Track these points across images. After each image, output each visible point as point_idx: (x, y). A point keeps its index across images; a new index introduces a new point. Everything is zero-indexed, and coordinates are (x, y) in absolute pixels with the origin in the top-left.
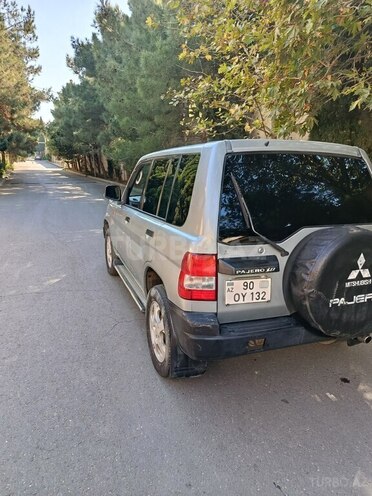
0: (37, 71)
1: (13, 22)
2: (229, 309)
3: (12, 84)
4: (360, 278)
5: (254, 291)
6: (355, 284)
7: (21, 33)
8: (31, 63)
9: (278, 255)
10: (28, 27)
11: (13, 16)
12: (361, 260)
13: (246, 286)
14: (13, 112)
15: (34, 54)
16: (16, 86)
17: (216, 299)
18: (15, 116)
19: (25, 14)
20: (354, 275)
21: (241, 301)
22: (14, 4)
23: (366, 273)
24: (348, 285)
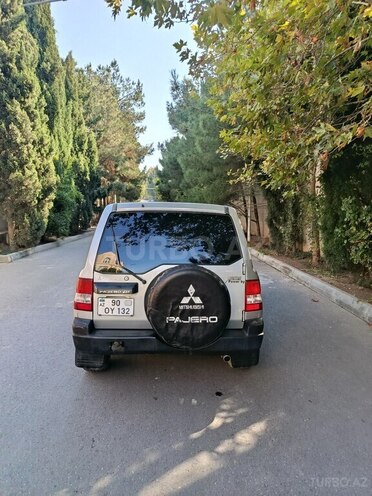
0: (142, 130)
1: (125, 94)
2: (101, 318)
3: (117, 143)
4: (191, 302)
5: (121, 307)
6: (188, 307)
7: (132, 102)
8: (138, 124)
9: (140, 283)
10: (138, 96)
11: (127, 89)
12: (191, 290)
13: (114, 303)
14: (116, 166)
15: (141, 117)
16: (120, 145)
17: (92, 310)
18: (118, 169)
19: (135, 87)
20: (185, 300)
21: (110, 313)
22: (128, 80)
23: (198, 300)
24: (181, 307)
